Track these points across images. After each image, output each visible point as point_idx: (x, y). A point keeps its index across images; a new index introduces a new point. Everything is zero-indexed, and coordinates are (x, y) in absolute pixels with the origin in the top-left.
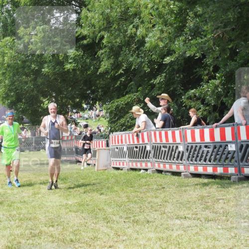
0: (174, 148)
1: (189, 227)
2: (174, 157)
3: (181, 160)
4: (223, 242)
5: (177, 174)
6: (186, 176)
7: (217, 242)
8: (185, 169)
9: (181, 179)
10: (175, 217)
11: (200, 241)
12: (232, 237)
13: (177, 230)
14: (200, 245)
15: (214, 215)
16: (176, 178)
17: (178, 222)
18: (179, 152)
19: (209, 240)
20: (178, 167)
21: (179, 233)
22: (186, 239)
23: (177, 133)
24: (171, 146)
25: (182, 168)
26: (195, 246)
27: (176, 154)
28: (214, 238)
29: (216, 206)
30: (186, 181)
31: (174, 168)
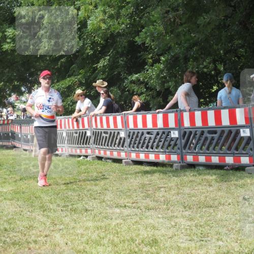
0: (116, 134)
1: (128, 216)
2: (115, 144)
3: (123, 146)
4: (163, 231)
5: (119, 161)
6: (127, 163)
7: (156, 231)
8: (126, 155)
9: (122, 166)
10: (115, 206)
11: (139, 230)
12: (172, 226)
13: (116, 219)
14: (139, 234)
15: (155, 203)
16: (117, 165)
17: (117, 210)
18: (121, 138)
19: (148, 229)
20: (119, 154)
21: (118, 221)
22: (125, 228)
23: (119, 118)
24: (113, 131)
25: (123, 155)
27: (118, 140)
28: (154, 227)
29: (157, 195)
30: (128, 168)
31: (115, 155)
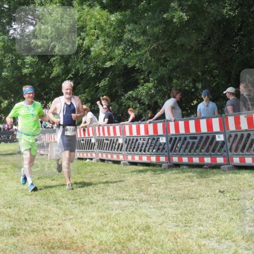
0: (115, 141)
1: (126, 207)
2: (115, 149)
3: (121, 151)
4: (154, 219)
6: (125, 164)
7: (149, 219)
8: (124, 158)
9: (120, 167)
10: (115, 199)
11: (135, 218)
12: (162, 215)
13: (116, 210)
14: (135, 222)
15: (148, 196)
16: (116, 166)
17: (117, 203)
18: (119, 144)
19: (142, 217)
20: (118, 157)
21: (117, 212)
22: (123, 217)
23: (117, 128)
24: (113, 138)
25: (121, 158)
26: (130, 222)
27: (117, 146)
28: (147, 216)
29: (149, 189)
30: (125, 168)
31: (115, 157)
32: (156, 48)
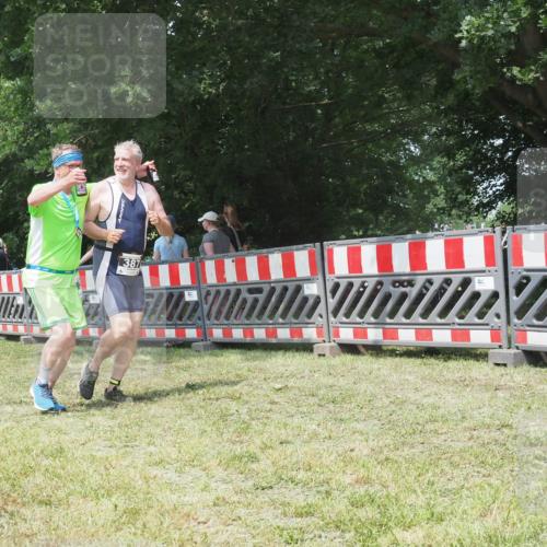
0: (11, 300)
1: (24, 415)
2: (10, 314)
3: (20, 317)
5: (14, 338)
6: (28, 341)
7: (63, 436)
8: (26, 330)
9: (20, 345)
10: (5, 401)
11: (38, 436)
12: (87, 428)
13: (6, 421)
14: (38, 442)
15: (64, 396)
16: (12, 344)
17: (9, 409)
18: (18, 306)
19: (52, 434)
20: (15, 328)
21: (8, 424)
22: (18, 433)
23: (15, 278)
24: (6, 297)
25: (21, 329)
26: (30, 442)
27: (13, 309)
28: (60, 431)
29: (67, 385)
30: (27, 347)
31: (10, 330)
32: (84, 141)
